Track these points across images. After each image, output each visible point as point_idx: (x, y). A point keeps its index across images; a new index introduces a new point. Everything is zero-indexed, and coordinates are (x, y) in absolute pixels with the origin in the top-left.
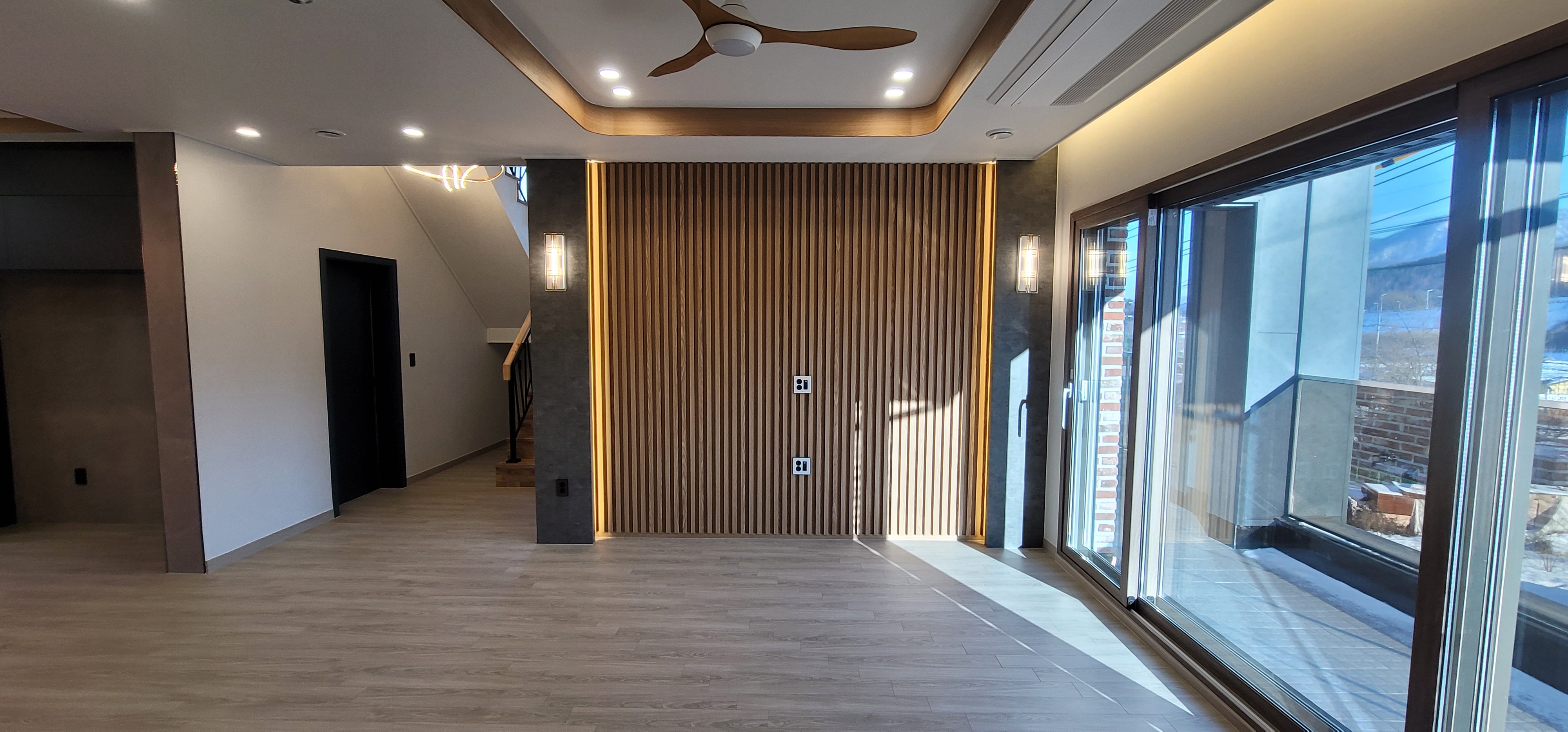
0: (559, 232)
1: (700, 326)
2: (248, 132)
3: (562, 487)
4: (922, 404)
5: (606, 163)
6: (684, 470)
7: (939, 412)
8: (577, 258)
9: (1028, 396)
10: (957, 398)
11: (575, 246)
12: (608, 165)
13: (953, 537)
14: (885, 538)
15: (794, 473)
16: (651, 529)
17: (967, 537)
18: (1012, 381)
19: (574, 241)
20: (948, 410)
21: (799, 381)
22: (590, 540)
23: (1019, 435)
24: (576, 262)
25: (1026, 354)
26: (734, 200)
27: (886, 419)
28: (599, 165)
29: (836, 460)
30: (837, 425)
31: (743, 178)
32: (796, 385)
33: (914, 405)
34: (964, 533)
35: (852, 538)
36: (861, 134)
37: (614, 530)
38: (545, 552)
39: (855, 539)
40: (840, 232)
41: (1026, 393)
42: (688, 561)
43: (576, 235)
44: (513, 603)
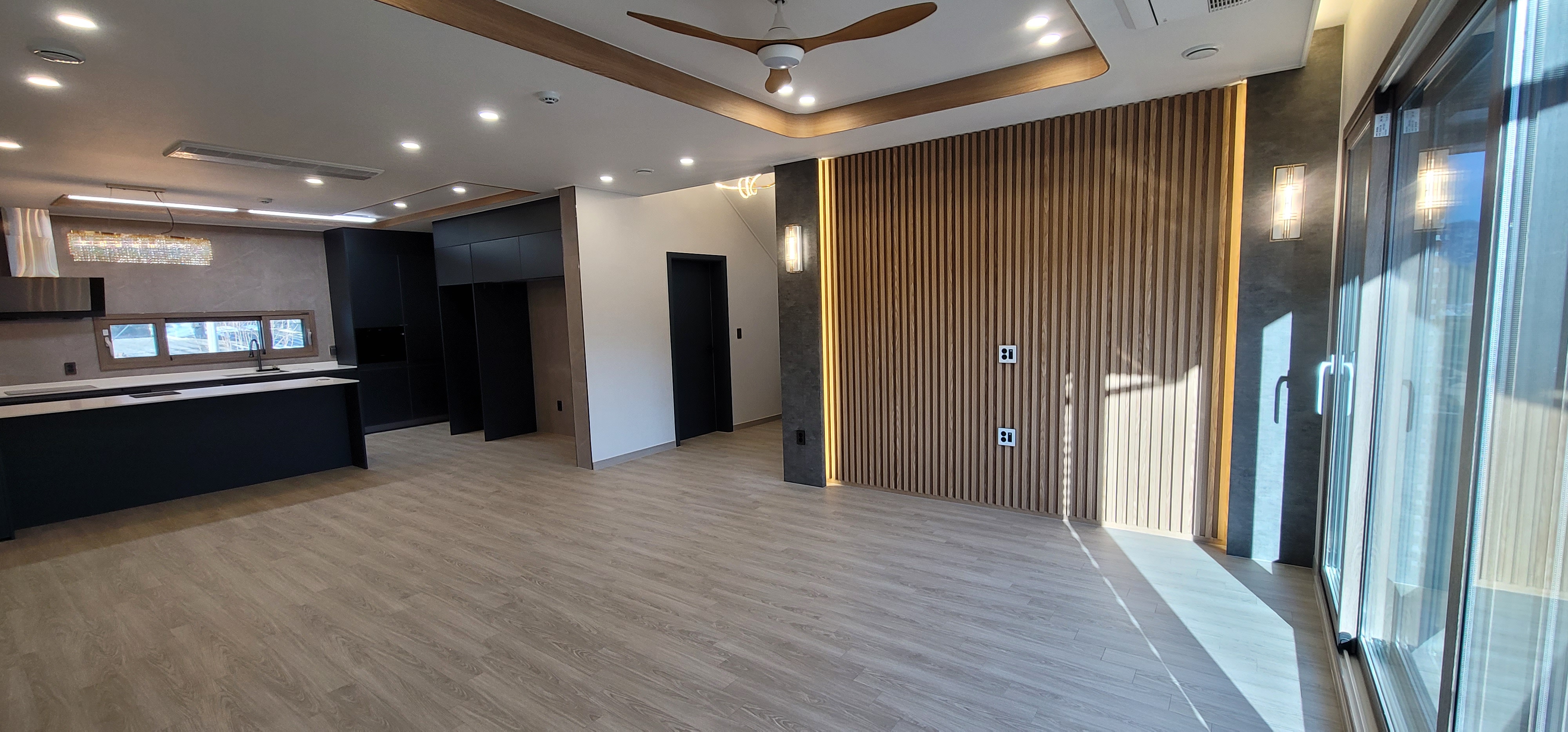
0: (795, 224)
1: (912, 298)
2: (607, 179)
3: (801, 437)
4: (1147, 378)
5: (834, 158)
6: (899, 432)
7: (1169, 389)
8: (809, 243)
9: (1289, 372)
10: (1193, 371)
11: (809, 234)
12: (836, 160)
13: (1188, 535)
14: (1100, 524)
15: (999, 444)
16: (871, 482)
17: (1206, 541)
18: (1265, 353)
19: (807, 230)
20: (1181, 384)
21: (1004, 351)
22: (822, 484)
23: (1276, 420)
24: (811, 248)
25: (1288, 318)
27: (1102, 394)
28: (830, 161)
29: (1043, 434)
30: (1045, 397)
32: (1001, 354)
33: (1136, 379)
34: (1202, 533)
35: (1062, 519)
36: (1032, 89)
37: (842, 478)
38: (786, 488)
39: (1066, 520)
40: (1048, 193)
41: (1288, 368)
42: (884, 512)
43: (809, 224)
44: (734, 517)
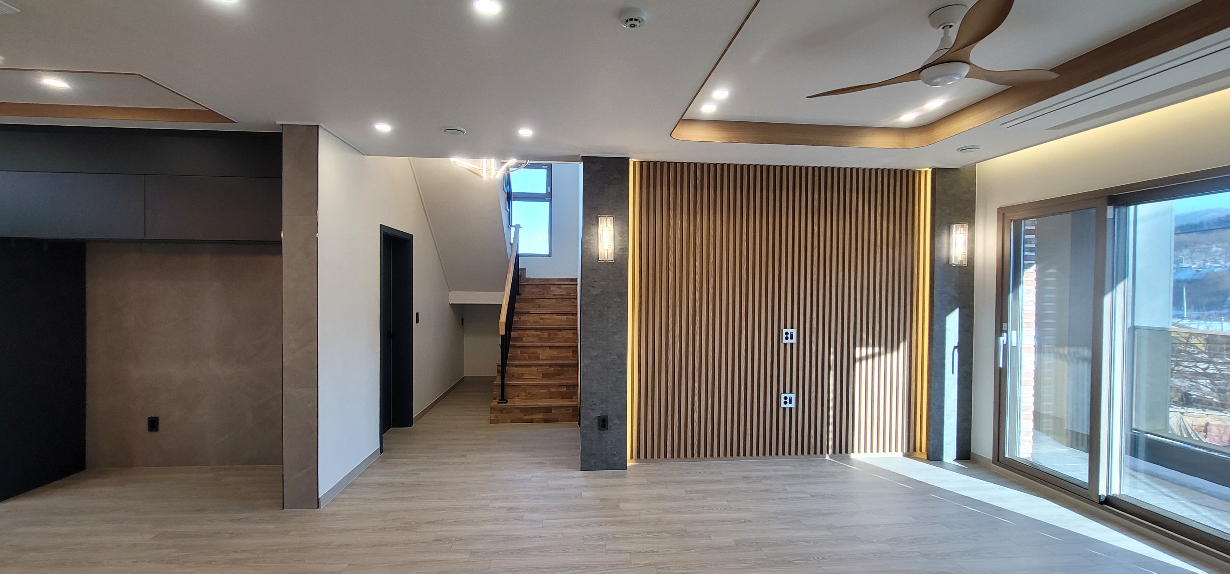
0: (609, 214)
1: (711, 290)
2: (383, 128)
3: (603, 423)
4: (877, 350)
5: (640, 162)
6: (696, 406)
7: (889, 355)
8: (622, 235)
9: (958, 343)
10: (902, 345)
11: (620, 226)
12: (641, 163)
13: (900, 454)
14: (850, 456)
15: (782, 406)
16: (669, 455)
17: (911, 452)
18: (947, 332)
19: (619, 222)
20: (895, 353)
21: (786, 333)
22: (623, 466)
23: (953, 373)
24: (621, 239)
25: (957, 311)
26: (738, 192)
27: (851, 361)
29: (813, 395)
30: (815, 367)
31: (745, 176)
32: (784, 336)
33: (870, 350)
34: (908, 449)
35: (825, 457)
37: (639, 457)
39: (827, 457)
40: (817, 218)
41: (957, 341)
43: (620, 216)
